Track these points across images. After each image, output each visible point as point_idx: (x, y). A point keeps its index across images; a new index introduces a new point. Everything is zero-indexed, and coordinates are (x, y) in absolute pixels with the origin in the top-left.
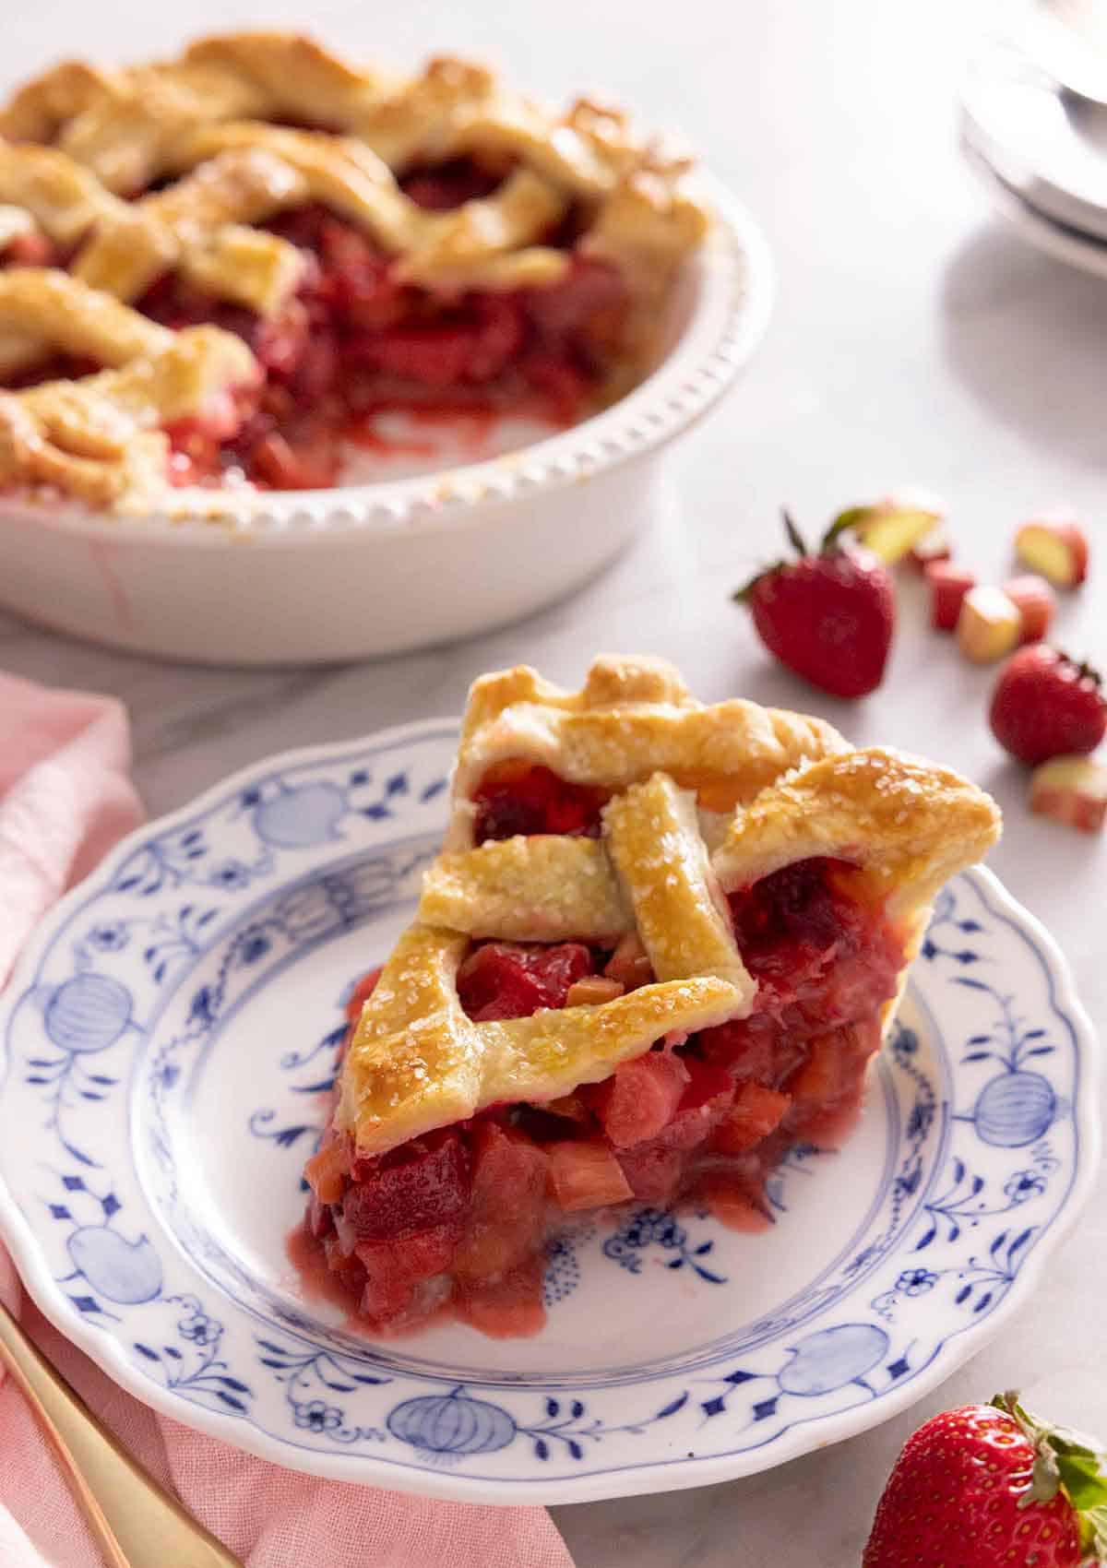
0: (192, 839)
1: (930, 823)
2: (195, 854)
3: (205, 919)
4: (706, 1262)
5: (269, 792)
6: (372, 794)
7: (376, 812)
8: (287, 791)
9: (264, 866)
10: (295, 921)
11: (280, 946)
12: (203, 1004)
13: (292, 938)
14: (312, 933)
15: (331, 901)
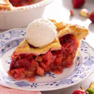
0: (3, 35)
1: (81, 31)
2: (4, 37)
3: (4, 42)
4: (53, 76)
5: (12, 32)
6: (23, 33)
7: (23, 35)
8: (14, 32)
9: (11, 38)
10: (13, 44)
11: (11, 46)
12: (3, 50)
13: (13, 45)
14: (15, 45)
15: (17, 43)
